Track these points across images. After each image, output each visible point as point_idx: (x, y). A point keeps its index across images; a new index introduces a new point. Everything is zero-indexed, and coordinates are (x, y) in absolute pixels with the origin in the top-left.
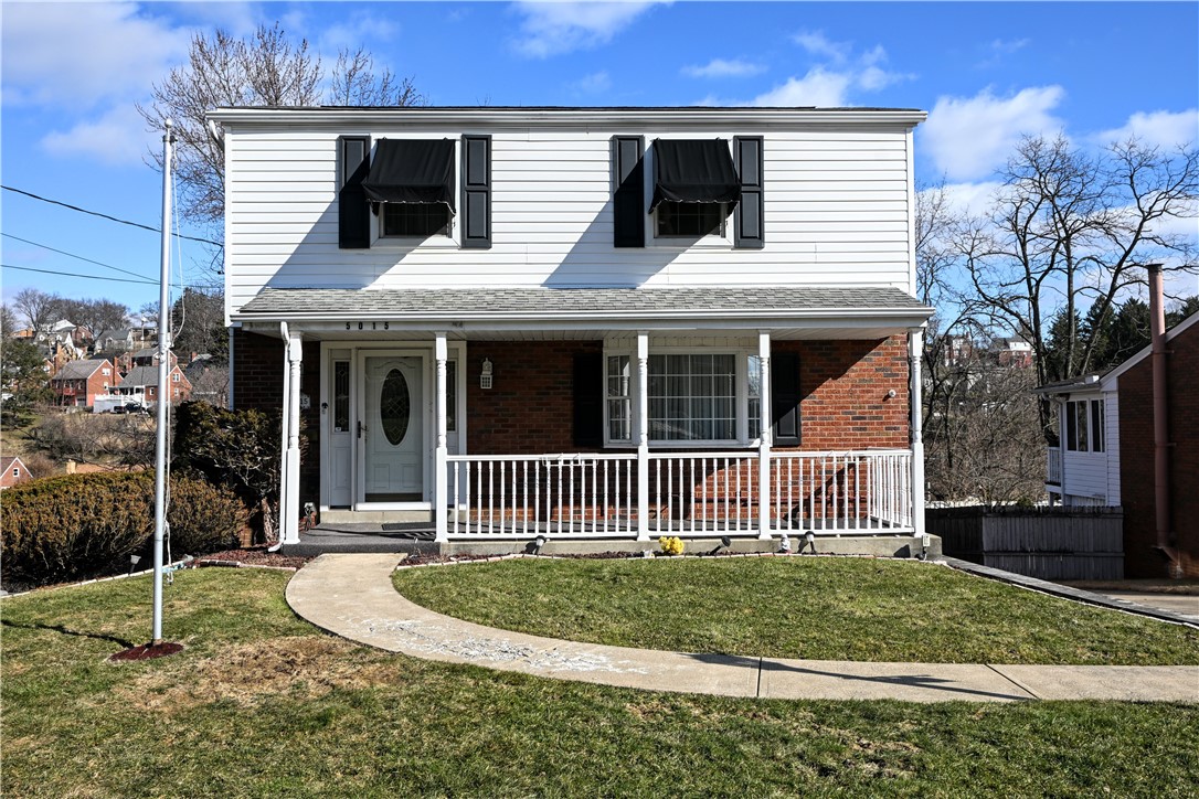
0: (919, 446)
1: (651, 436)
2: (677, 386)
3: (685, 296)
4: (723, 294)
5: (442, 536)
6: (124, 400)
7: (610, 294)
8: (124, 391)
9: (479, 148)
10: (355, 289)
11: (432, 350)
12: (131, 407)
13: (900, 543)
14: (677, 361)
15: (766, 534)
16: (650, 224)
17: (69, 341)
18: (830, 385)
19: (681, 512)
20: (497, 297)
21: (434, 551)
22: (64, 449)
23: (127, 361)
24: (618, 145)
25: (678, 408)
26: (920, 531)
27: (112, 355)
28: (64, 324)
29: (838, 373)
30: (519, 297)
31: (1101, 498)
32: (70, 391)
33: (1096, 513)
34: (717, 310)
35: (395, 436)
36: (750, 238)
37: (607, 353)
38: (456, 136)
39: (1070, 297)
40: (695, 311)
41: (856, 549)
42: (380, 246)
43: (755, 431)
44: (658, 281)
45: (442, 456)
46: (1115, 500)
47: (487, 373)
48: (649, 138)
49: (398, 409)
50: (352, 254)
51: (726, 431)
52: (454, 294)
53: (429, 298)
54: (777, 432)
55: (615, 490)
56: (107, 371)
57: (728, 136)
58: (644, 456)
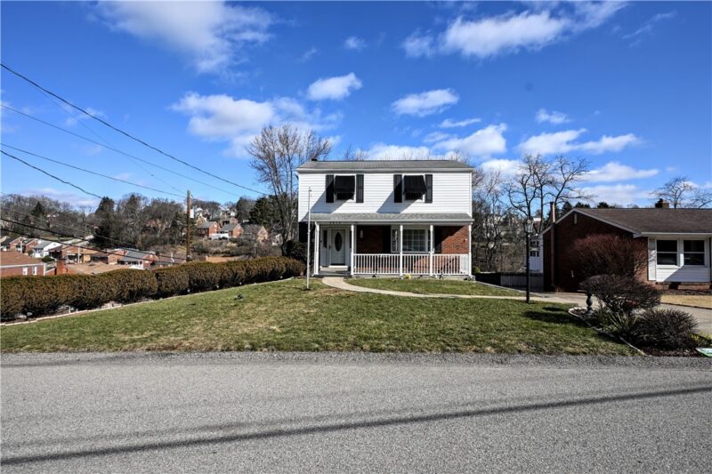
0: (470, 253)
1: (404, 250)
2: (410, 238)
3: (412, 215)
4: (422, 215)
5: (352, 273)
6: (222, 236)
7: (393, 215)
8: (221, 233)
9: (361, 178)
10: (330, 213)
11: (350, 228)
12: (224, 238)
13: (465, 277)
14: (410, 231)
15: (431, 274)
16: (403, 197)
17: (201, 215)
18: (450, 237)
19: (411, 270)
20: (365, 216)
21: (351, 277)
22: (203, 251)
23: (221, 222)
24: (396, 177)
25: (410, 244)
26: (470, 275)
27: (217, 220)
28: (199, 209)
29: (452, 234)
30: (371, 215)
31: (538, 270)
32: (204, 232)
33: (536, 275)
34: (420, 220)
35: (338, 249)
36: (429, 200)
37: (392, 229)
38: (355, 175)
39: (542, 206)
40: (415, 220)
41: (455, 279)
42: (336, 202)
43: (429, 250)
44: (406, 211)
45: (353, 254)
46: (542, 271)
47: (362, 233)
48: (403, 175)
49: (339, 242)
50: (329, 204)
51: (422, 249)
52: (355, 214)
53: (349, 215)
54: (436, 249)
55: (394, 264)
56: (216, 226)
57: (423, 174)
58: (401, 255)
